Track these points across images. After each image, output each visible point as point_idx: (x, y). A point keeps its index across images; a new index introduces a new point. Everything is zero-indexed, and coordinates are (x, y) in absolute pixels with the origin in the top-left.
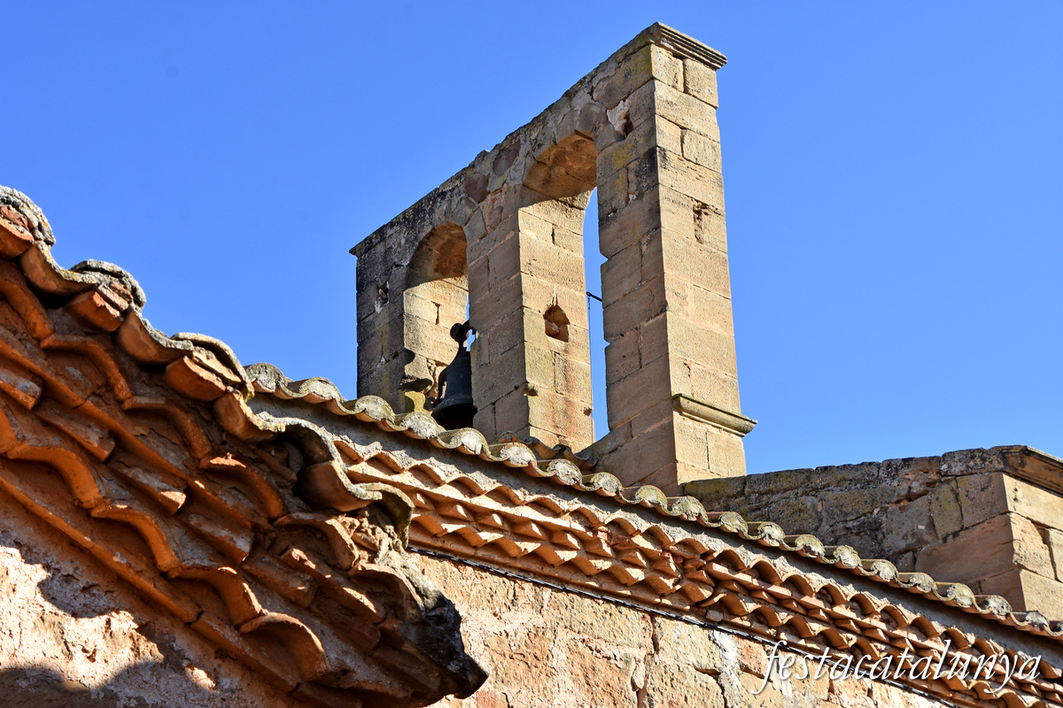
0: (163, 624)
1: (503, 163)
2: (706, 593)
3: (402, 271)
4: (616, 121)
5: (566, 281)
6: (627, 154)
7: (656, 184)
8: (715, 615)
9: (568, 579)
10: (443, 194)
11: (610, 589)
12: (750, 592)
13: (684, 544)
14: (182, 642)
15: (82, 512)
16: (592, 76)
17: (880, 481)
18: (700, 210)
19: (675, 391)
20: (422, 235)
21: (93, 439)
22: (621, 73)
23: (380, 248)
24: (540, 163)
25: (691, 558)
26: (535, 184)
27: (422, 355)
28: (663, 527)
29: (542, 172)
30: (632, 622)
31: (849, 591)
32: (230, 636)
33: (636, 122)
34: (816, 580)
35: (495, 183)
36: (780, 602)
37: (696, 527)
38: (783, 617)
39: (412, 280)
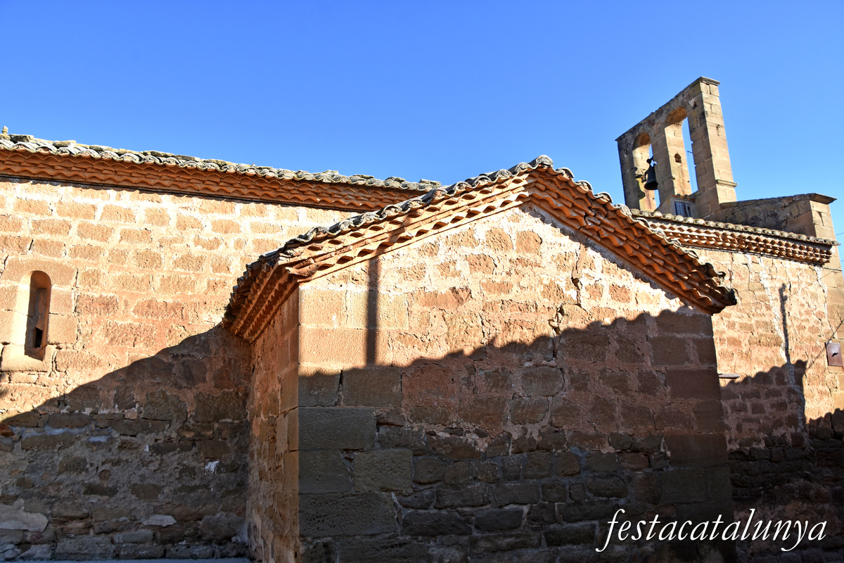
0: (683, 299)
1: (658, 115)
2: (744, 246)
3: (631, 146)
4: (692, 103)
5: (679, 146)
6: (696, 113)
7: (705, 122)
8: (745, 251)
9: (713, 247)
10: (641, 124)
11: (722, 248)
12: (754, 244)
13: (739, 236)
14: (687, 302)
15: (670, 281)
16: (683, 91)
17: (776, 202)
18: (718, 127)
19: (716, 179)
20: (636, 136)
21: (672, 270)
22: (692, 91)
23: (624, 139)
24: (670, 115)
25: (741, 239)
26: (669, 121)
27: (639, 168)
28: (734, 233)
29: (670, 117)
30: (727, 255)
31: (777, 241)
32: (695, 300)
33: (698, 104)
34: (770, 240)
35: (657, 121)
36: (761, 246)
37: (742, 232)
38: (762, 249)
39: (634, 147)
